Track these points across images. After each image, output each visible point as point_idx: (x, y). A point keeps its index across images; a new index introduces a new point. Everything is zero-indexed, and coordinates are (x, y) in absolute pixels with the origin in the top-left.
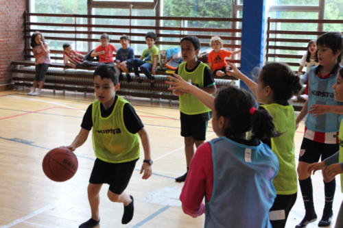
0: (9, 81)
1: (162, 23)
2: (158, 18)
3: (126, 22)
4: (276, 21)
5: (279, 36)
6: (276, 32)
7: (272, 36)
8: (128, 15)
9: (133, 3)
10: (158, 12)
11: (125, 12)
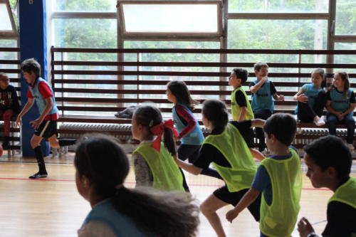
4: (62, 50)
5: (66, 68)
6: (62, 63)
7: (57, 68)
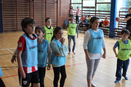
0: (64, 27)
1: (97, 12)
2: (96, 11)
3: (88, 12)
8: (89, 10)
9: (91, 7)
10: (96, 10)
11: (88, 9)
